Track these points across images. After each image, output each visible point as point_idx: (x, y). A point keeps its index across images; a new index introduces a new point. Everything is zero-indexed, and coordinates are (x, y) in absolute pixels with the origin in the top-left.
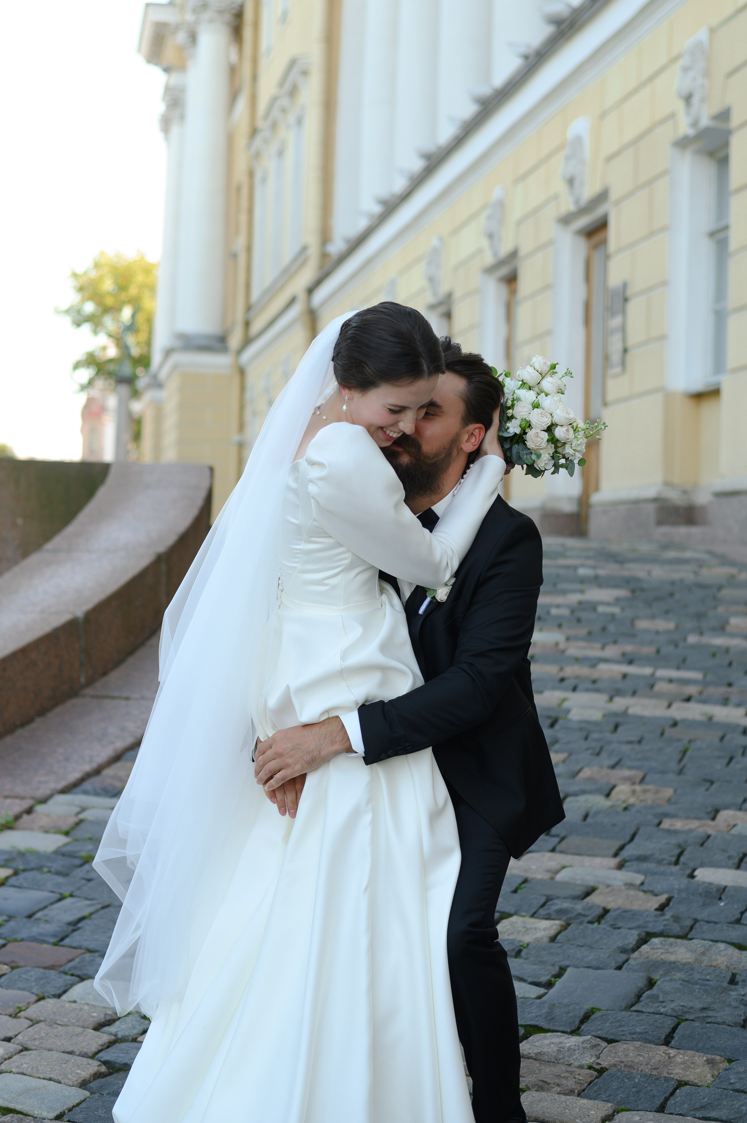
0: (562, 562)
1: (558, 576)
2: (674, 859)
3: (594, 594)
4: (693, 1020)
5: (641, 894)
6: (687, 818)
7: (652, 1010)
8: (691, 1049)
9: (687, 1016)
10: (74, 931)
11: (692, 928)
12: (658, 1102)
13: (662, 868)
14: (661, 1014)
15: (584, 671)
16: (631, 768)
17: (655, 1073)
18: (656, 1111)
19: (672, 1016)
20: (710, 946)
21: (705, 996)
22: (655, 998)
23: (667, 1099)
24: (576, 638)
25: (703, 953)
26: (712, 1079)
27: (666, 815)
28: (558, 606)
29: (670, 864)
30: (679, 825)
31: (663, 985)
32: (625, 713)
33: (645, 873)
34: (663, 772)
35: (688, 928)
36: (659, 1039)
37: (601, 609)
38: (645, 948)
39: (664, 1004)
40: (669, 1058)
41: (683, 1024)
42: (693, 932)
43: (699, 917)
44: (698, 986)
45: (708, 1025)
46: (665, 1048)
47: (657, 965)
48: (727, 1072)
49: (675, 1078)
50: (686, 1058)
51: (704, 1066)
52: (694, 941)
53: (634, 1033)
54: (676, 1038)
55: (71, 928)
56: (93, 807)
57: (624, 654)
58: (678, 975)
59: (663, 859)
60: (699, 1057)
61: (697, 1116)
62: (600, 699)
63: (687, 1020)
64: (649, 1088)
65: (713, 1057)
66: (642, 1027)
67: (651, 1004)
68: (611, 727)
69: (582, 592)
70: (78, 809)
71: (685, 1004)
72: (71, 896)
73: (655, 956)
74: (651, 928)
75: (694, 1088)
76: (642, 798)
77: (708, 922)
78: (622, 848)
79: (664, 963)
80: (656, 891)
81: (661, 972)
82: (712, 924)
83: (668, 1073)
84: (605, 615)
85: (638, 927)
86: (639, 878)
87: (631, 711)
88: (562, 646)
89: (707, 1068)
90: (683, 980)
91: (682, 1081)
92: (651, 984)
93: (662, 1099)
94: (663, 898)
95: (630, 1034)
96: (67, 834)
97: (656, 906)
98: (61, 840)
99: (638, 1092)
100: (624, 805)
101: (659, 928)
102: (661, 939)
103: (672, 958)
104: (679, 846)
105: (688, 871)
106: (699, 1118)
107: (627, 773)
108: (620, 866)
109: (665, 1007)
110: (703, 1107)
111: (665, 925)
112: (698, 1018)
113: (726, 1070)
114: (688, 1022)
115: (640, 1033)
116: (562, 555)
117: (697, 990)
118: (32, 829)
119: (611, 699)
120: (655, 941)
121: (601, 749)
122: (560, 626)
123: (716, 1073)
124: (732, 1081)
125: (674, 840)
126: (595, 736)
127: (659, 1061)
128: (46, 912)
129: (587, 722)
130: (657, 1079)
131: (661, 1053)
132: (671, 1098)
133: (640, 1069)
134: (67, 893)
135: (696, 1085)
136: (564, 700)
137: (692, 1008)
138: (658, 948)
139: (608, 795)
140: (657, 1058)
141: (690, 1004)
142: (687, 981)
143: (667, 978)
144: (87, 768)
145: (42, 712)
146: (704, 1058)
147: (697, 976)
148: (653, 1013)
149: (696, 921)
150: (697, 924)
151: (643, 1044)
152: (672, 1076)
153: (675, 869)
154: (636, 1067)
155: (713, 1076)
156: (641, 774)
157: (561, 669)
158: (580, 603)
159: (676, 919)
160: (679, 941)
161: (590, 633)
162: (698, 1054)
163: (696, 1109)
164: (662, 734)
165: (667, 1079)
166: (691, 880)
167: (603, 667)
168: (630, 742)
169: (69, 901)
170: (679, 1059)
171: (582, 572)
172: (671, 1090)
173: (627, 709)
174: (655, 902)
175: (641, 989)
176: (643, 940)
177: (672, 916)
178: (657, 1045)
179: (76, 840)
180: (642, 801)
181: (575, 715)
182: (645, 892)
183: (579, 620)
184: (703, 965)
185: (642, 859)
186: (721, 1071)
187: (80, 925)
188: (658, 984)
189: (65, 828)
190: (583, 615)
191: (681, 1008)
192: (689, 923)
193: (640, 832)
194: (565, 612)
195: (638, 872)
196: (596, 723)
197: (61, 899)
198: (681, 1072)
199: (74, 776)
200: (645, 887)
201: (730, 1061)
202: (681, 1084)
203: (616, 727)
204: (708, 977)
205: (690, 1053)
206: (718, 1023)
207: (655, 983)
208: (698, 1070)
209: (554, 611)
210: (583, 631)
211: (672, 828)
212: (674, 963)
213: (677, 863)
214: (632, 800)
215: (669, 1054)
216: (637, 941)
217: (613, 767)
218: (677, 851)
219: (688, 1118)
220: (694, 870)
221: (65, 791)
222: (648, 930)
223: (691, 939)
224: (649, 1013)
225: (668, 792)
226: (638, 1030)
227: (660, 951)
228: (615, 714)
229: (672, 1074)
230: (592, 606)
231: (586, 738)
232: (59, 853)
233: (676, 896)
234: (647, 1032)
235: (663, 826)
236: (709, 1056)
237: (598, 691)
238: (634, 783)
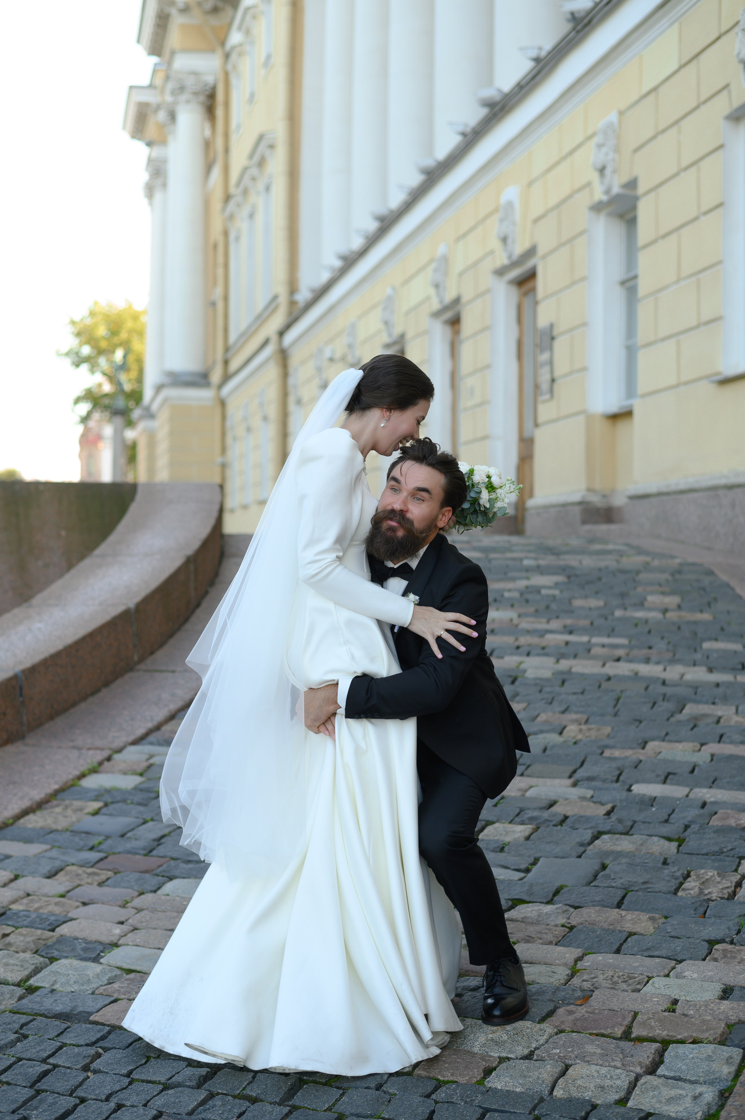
0: (509, 555)
1: (507, 566)
2: (615, 778)
3: (538, 580)
4: (637, 891)
5: (592, 804)
6: (623, 748)
7: (606, 885)
8: (637, 910)
9: (633, 888)
10: (158, 845)
11: (632, 827)
12: (615, 947)
13: (606, 785)
14: (613, 887)
15: (535, 640)
16: (577, 712)
17: (611, 927)
18: (613, 953)
19: (621, 888)
20: (646, 839)
21: (645, 874)
22: (608, 877)
23: (621, 945)
24: (526, 615)
25: (642, 845)
26: (654, 930)
27: (607, 747)
28: (509, 590)
29: (612, 782)
30: (617, 753)
31: (613, 867)
32: (569, 672)
33: (594, 789)
34: (602, 715)
35: (629, 828)
36: (612, 905)
37: (544, 592)
38: (597, 842)
39: (615, 880)
40: (621, 917)
41: (630, 894)
42: (633, 830)
43: (637, 819)
44: (639, 867)
45: (649, 894)
46: (618, 910)
47: (608, 854)
48: (665, 925)
49: (627, 930)
50: (634, 916)
51: (647, 921)
52: (635, 836)
53: (594, 901)
54: (626, 904)
55: (156, 843)
56: (159, 754)
57: (565, 627)
58: (624, 860)
59: (607, 779)
60: (643, 915)
61: (644, 955)
62: (549, 662)
63: (632, 891)
64: (608, 938)
65: (654, 915)
66: (600, 897)
67: (605, 881)
68: (559, 682)
69: (528, 578)
70: (147, 757)
71: (631, 880)
72: (152, 820)
73: (605, 848)
74: (601, 828)
75: (641, 936)
76: (587, 734)
77: (644, 822)
78: (575, 772)
79: (612, 852)
80: (603, 802)
81: (611, 859)
82: (647, 824)
83: (621, 927)
84: (548, 596)
85: (591, 828)
86: (589, 793)
87: (574, 670)
88: (515, 622)
89: (649, 923)
90: (628, 864)
91: (632, 932)
92: (604, 867)
93: (618, 945)
94: (609, 807)
95: (591, 902)
96: (141, 775)
97: (604, 812)
98: (137, 780)
99: (600, 941)
100: (574, 741)
101: (607, 828)
102: (610, 835)
103: (619, 848)
104: (619, 769)
105: (627, 787)
106: (646, 957)
107: (574, 716)
108: (575, 785)
109: (615, 882)
110: (648, 949)
111: (612, 826)
112: (641, 889)
113: (664, 923)
114: (633, 892)
115: (598, 901)
116: (509, 550)
117: (639, 870)
118: (113, 772)
119: (558, 661)
120: (605, 837)
121: (553, 699)
122: (512, 606)
123: (656, 926)
124: (669, 931)
125: (614, 765)
126: (548, 689)
127: (614, 919)
128: (134, 832)
129: (541, 679)
130: (613, 931)
131: (615, 913)
132: (625, 944)
133: (600, 925)
134: (149, 818)
135: (642, 934)
136: (521, 663)
137: (635, 882)
138: (607, 842)
139: (561, 733)
140: (613, 917)
141: (635, 880)
142: (631, 864)
143: (616, 862)
144: (150, 725)
145: (107, 684)
146: (647, 916)
147: (638, 861)
148: (608, 887)
149: (635, 822)
150: (636, 824)
151: (601, 908)
152: (624, 929)
153: (617, 785)
154: (597, 924)
155: (654, 928)
156: (585, 717)
157: (517, 639)
158: (527, 587)
159: (620, 821)
160: (623, 836)
161: (537, 611)
162: (642, 913)
163: (644, 951)
164: (600, 686)
165: (620, 931)
166: (629, 793)
167: (549, 637)
168: (575, 694)
169: (150, 824)
170: (629, 917)
171: (526, 562)
172: (624, 938)
173: (571, 668)
174: (603, 810)
175: (597, 871)
176: (596, 837)
177: (617, 819)
178: (611, 908)
179: (149, 779)
180: (587, 737)
181: (530, 674)
182: (595, 802)
183: (527, 601)
184: (642, 853)
185: (590, 779)
186: (660, 924)
187: (163, 841)
188: (609, 866)
189: (139, 770)
190: (530, 597)
191: (628, 883)
192: (630, 823)
193: (588, 759)
194: (516, 595)
195: (588, 788)
196: (548, 680)
197: (145, 822)
198: (631, 926)
199: (140, 732)
200: (595, 799)
201: (666, 917)
202: (631, 934)
203: (563, 682)
204: (646, 861)
205: (637, 913)
206: (656, 892)
207: (607, 866)
208: (643, 925)
209: (507, 594)
210: (531, 610)
211: (612, 756)
212: (620, 852)
213: (617, 781)
214: (580, 737)
215: (621, 914)
216: (592, 838)
217: (563, 712)
218: (617, 773)
219: (638, 956)
220: (631, 786)
221: (136, 742)
222: (599, 829)
223: (632, 835)
224: (604, 887)
225: (607, 730)
226: (597, 899)
227: (609, 844)
228: (562, 673)
229: (624, 928)
230: (537, 590)
231: (540, 691)
232: (136, 789)
233: (618, 805)
234: (603, 900)
235: (605, 754)
236: (651, 915)
237: (547, 655)
238: (580, 724)
